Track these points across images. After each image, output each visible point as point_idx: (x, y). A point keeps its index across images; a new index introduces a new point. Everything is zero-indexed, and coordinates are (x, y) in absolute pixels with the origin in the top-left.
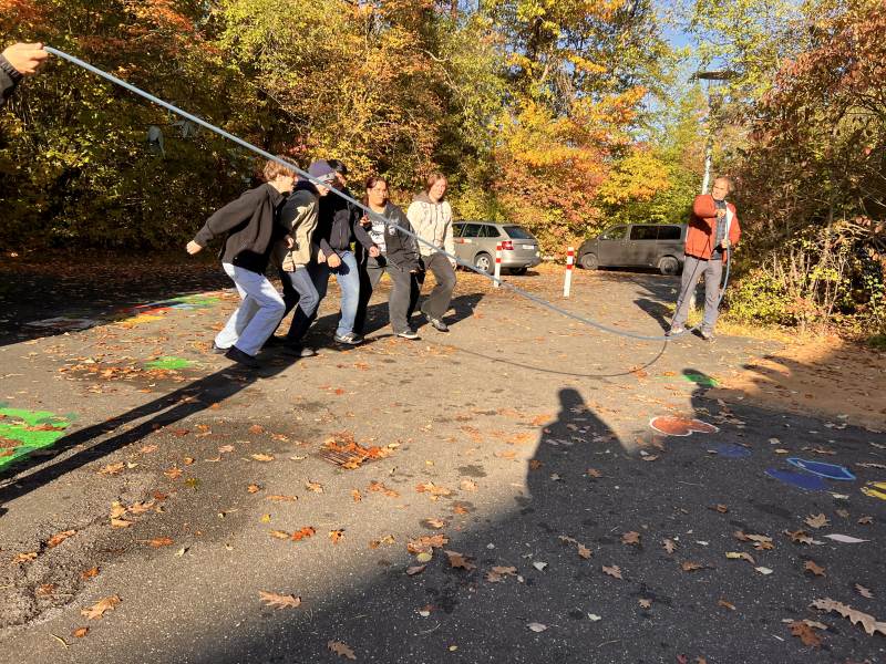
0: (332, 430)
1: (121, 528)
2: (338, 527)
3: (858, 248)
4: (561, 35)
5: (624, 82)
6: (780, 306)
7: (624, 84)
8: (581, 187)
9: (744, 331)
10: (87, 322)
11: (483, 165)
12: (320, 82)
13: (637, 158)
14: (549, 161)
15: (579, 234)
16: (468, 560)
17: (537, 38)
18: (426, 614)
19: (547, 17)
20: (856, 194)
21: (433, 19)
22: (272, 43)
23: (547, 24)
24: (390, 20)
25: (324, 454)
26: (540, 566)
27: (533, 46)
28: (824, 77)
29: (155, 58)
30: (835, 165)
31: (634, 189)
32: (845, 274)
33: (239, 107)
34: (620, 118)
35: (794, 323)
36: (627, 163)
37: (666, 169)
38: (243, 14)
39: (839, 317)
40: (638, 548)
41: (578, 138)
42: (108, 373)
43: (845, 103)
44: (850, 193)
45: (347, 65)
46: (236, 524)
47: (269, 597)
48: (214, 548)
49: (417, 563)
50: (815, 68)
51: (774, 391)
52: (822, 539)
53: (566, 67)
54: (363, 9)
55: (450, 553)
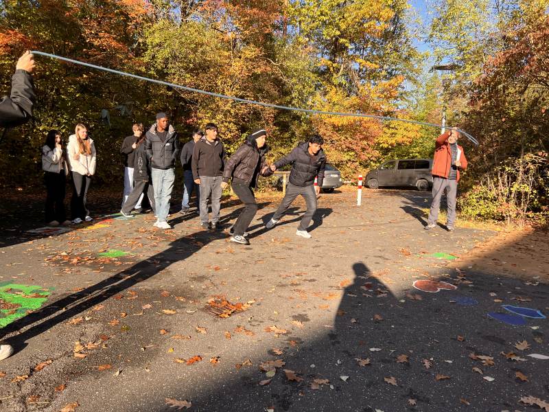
0: (213, 293)
1: (79, 359)
2: (216, 355)
3: (541, 170)
4: (351, 46)
5: (390, 74)
6: (493, 209)
7: (390, 75)
8: (366, 138)
9: (472, 224)
10: (63, 230)
11: (305, 127)
12: (204, 80)
13: (400, 119)
14: (345, 122)
15: (366, 167)
16: (298, 375)
17: (336, 49)
19: (342, 36)
20: (537, 137)
21: (272, 40)
22: (175, 57)
23: (342, 40)
24: (246, 41)
25: (208, 309)
26: (344, 378)
27: (334, 53)
28: (513, 65)
30: (523, 119)
31: (399, 138)
32: (534, 187)
33: (155, 96)
34: (388, 95)
35: (503, 219)
36: (394, 123)
37: (419, 126)
38: (157, 41)
39: (531, 214)
40: (407, 365)
41: (363, 108)
42: (75, 261)
43: (527, 82)
44: (533, 137)
45: (220, 69)
46: (152, 355)
47: (171, 401)
48: (138, 370)
49: (266, 378)
50: (507, 61)
51: (491, 262)
52: (526, 357)
53: (354, 66)
54: (230, 35)
55: (287, 371)
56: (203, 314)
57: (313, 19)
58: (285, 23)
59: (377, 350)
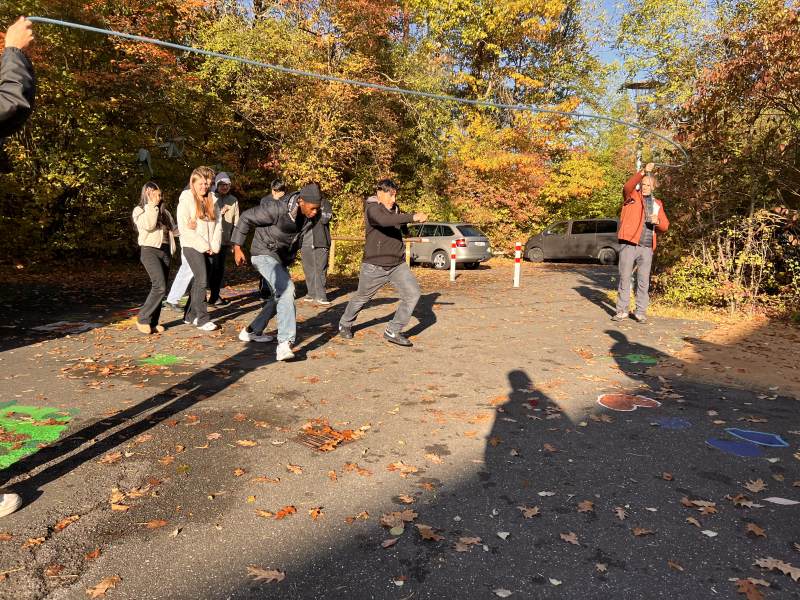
0: (309, 416)
1: (119, 512)
2: (317, 505)
3: (779, 234)
4: (502, 55)
5: (560, 94)
6: (710, 290)
7: (560, 96)
8: (525, 189)
9: (680, 313)
10: (86, 325)
11: (436, 172)
12: (289, 104)
13: (575, 161)
14: (495, 166)
15: (525, 230)
16: (437, 532)
17: (481, 58)
18: (400, 583)
19: (489, 39)
20: (773, 185)
21: (387, 46)
22: (246, 71)
23: (490, 46)
24: (350, 48)
25: (302, 438)
26: (503, 535)
27: (477, 65)
28: (738, 83)
29: (143, 89)
30: (753, 161)
31: (573, 189)
32: (768, 259)
33: (218, 129)
34: (557, 126)
35: (724, 304)
36: (566, 166)
37: (601, 170)
38: (219, 47)
39: (764, 297)
40: (592, 516)
41: (521, 144)
42: (106, 371)
43: (759, 107)
44: (768, 186)
45: (312, 89)
46: (224, 505)
47: (256, 572)
48: (205, 528)
49: (390, 537)
50: (731, 76)
51: (709, 368)
52: (762, 503)
53: (508, 83)
54: (326, 39)
55: (420, 526)
56: (296, 446)
57: (448, 15)
58: (406, 21)
59: (549, 494)
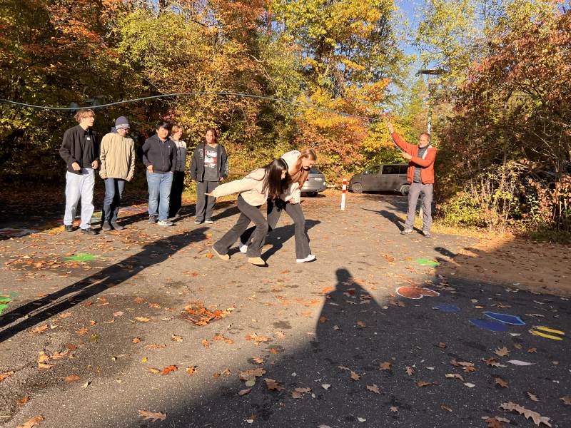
0: (190, 300)
1: (45, 370)
2: (193, 364)
3: (522, 178)
4: (337, 46)
6: (476, 215)
7: (377, 77)
8: (351, 141)
9: (455, 231)
10: (26, 231)
11: (288, 128)
12: (183, 75)
14: (330, 125)
15: (350, 171)
16: (279, 384)
17: (322, 48)
18: (251, 421)
19: (328, 35)
20: (519, 144)
21: (255, 36)
22: (152, 50)
23: (328, 40)
24: (229, 36)
25: (184, 316)
26: (326, 386)
27: (319, 53)
28: (498, 72)
29: (75, 59)
30: (506, 127)
31: (384, 142)
32: (515, 195)
33: (130, 90)
34: (374, 98)
35: (485, 225)
36: (379, 126)
37: (404, 130)
38: (133, 31)
39: (512, 221)
40: (389, 373)
41: (348, 110)
42: (39, 265)
43: (511, 89)
44: (516, 144)
45: (200, 64)
46: (124, 364)
47: (145, 413)
48: (108, 382)
49: (246, 387)
50: (492, 68)
51: (473, 269)
52: (506, 364)
53: (340, 67)
54: (211, 29)
55: (267, 380)
56: (180, 321)
57: (299, 16)
58: (269, 19)
